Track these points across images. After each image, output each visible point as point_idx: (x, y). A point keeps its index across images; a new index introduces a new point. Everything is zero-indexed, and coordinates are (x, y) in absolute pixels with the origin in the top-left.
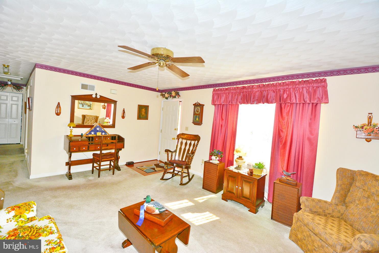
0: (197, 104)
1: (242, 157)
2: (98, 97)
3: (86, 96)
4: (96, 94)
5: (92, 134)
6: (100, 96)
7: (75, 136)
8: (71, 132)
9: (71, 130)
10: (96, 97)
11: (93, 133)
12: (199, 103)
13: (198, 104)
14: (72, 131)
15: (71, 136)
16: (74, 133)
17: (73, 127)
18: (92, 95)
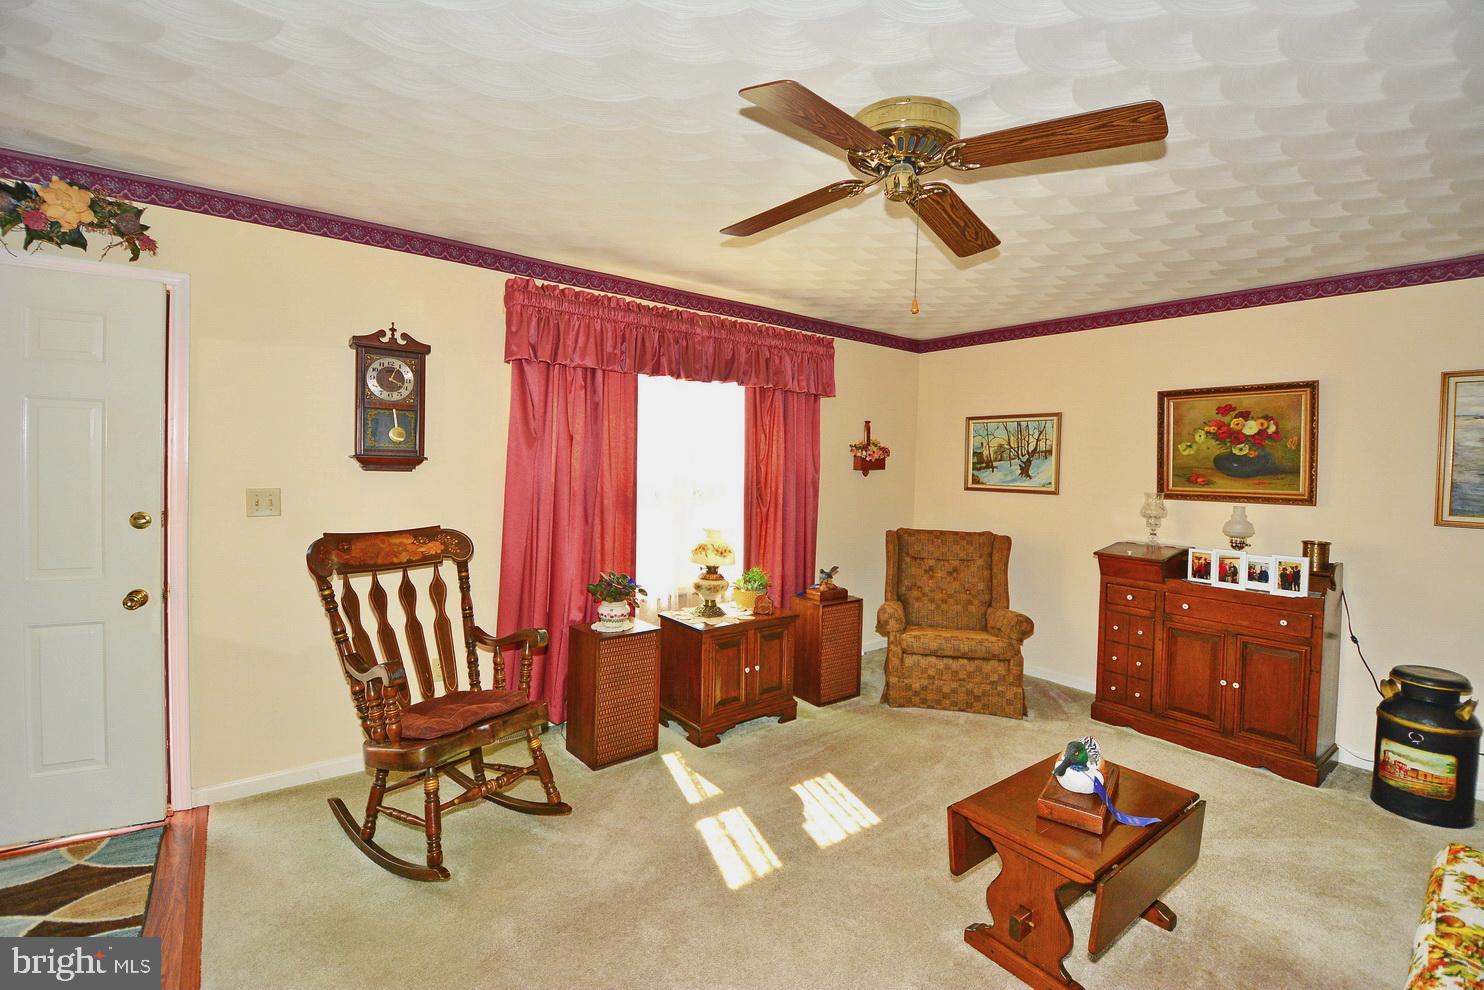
0: (393, 338)
1: (720, 571)
12: (404, 336)
13: (402, 342)
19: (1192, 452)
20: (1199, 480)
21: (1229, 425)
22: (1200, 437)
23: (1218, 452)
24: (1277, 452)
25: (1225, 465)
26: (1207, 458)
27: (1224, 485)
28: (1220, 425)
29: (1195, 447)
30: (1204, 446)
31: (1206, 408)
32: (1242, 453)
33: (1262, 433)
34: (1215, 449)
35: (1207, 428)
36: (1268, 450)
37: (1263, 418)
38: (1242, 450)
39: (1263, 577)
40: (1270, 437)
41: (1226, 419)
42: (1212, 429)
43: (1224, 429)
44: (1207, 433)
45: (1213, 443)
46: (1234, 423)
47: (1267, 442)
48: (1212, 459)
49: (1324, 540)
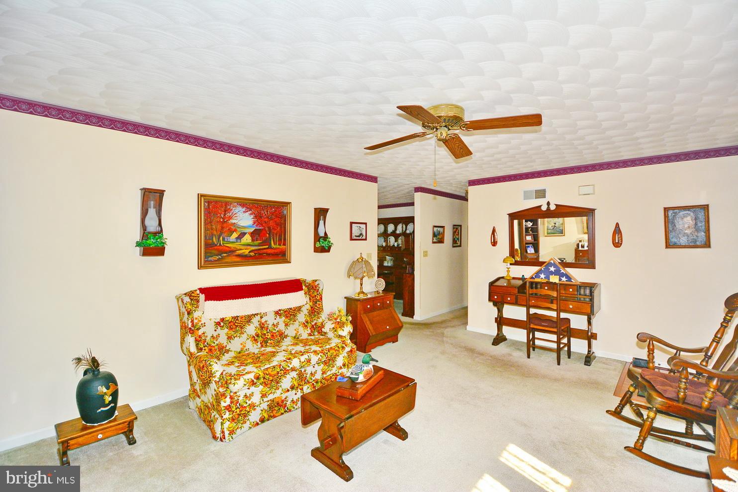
2: (553, 207)
3: (530, 211)
4: (548, 204)
5: (542, 278)
6: (556, 205)
7: (514, 278)
8: (508, 271)
9: (508, 268)
10: (548, 209)
11: (542, 276)
14: (510, 269)
15: (508, 278)
16: (512, 275)
17: (511, 264)
18: (540, 206)
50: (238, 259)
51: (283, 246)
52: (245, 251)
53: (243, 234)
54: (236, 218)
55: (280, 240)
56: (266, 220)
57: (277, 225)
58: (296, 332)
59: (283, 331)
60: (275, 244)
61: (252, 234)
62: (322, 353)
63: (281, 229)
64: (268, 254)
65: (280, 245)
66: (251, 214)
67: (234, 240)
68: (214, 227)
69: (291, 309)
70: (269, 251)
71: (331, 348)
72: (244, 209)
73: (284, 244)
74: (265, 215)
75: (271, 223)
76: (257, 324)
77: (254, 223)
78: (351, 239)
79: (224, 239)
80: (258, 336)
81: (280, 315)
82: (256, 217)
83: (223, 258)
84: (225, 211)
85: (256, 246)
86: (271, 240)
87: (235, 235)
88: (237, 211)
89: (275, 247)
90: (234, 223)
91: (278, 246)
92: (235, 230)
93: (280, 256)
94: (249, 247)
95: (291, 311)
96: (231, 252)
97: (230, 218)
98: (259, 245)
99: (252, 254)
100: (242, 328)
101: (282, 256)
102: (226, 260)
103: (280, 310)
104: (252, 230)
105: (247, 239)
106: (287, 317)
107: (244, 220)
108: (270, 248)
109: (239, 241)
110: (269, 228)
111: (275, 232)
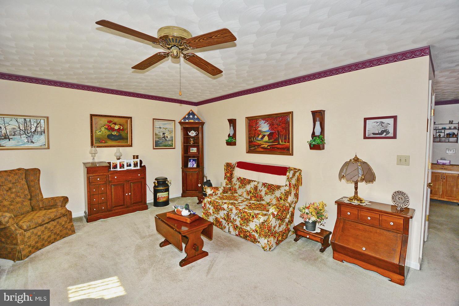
19: (101, 133)
20: (103, 142)
21: (111, 126)
22: (103, 129)
23: (108, 134)
24: (123, 134)
25: (110, 137)
26: (105, 135)
27: (110, 143)
28: (109, 126)
29: (101, 132)
30: (104, 132)
31: (104, 121)
32: (114, 134)
33: (119, 129)
34: (108, 133)
35: (105, 127)
36: (121, 133)
37: (119, 125)
38: (115, 133)
39: (130, 165)
40: (121, 130)
41: (110, 124)
42: (106, 127)
43: (110, 127)
44: (105, 128)
45: (106, 131)
46: (112, 126)
47: (121, 131)
48: (107, 135)
49: (137, 155)
50: (262, 150)
51: (287, 143)
52: (266, 145)
53: (264, 136)
54: (260, 127)
55: (285, 139)
56: (276, 126)
57: (283, 129)
58: (270, 201)
59: (263, 196)
60: (282, 142)
61: (269, 136)
62: (239, 211)
63: (286, 132)
64: (278, 148)
65: (285, 142)
66: (268, 124)
67: (260, 139)
68: (252, 133)
69: (273, 185)
70: (278, 146)
71: (246, 212)
72: (264, 122)
73: (289, 142)
74: (276, 123)
75: (280, 128)
76: (253, 186)
77: (270, 129)
78: (365, 137)
79: (256, 138)
80: (250, 192)
81: (265, 186)
82: (270, 125)
83: (256, 149)
84: (256, 124)
85: (271, 142)
86: (279, 139)
87: (260, 137)
88: (261, 123)
89: (282, 143)
90: (260, 130)
91: (284, 143)
92: (260, 134)
93: (285, 150)
94: (267, 143)
95: (273, 186)
96: (259, 145)
97: (258, 127)
98: (273, 142)
99: (269, 147)
100: (245, 185)
101: (287, 150)
102: (257, 150)
103: (266, 183)
104: (268, 133)
105: (266, 138)
106: (268, 189)
107: (264, 127)
108: (279, 144)
109: (262, 140)
110: (278, 131)
111: (282, 133)
